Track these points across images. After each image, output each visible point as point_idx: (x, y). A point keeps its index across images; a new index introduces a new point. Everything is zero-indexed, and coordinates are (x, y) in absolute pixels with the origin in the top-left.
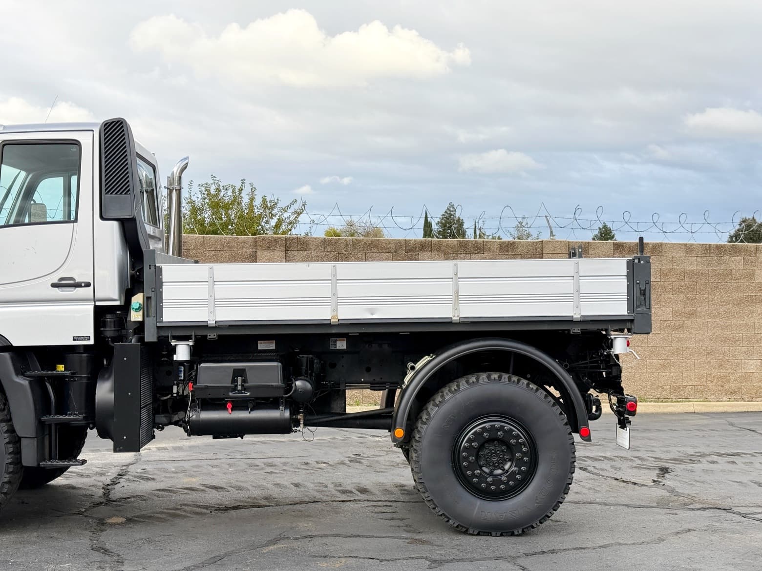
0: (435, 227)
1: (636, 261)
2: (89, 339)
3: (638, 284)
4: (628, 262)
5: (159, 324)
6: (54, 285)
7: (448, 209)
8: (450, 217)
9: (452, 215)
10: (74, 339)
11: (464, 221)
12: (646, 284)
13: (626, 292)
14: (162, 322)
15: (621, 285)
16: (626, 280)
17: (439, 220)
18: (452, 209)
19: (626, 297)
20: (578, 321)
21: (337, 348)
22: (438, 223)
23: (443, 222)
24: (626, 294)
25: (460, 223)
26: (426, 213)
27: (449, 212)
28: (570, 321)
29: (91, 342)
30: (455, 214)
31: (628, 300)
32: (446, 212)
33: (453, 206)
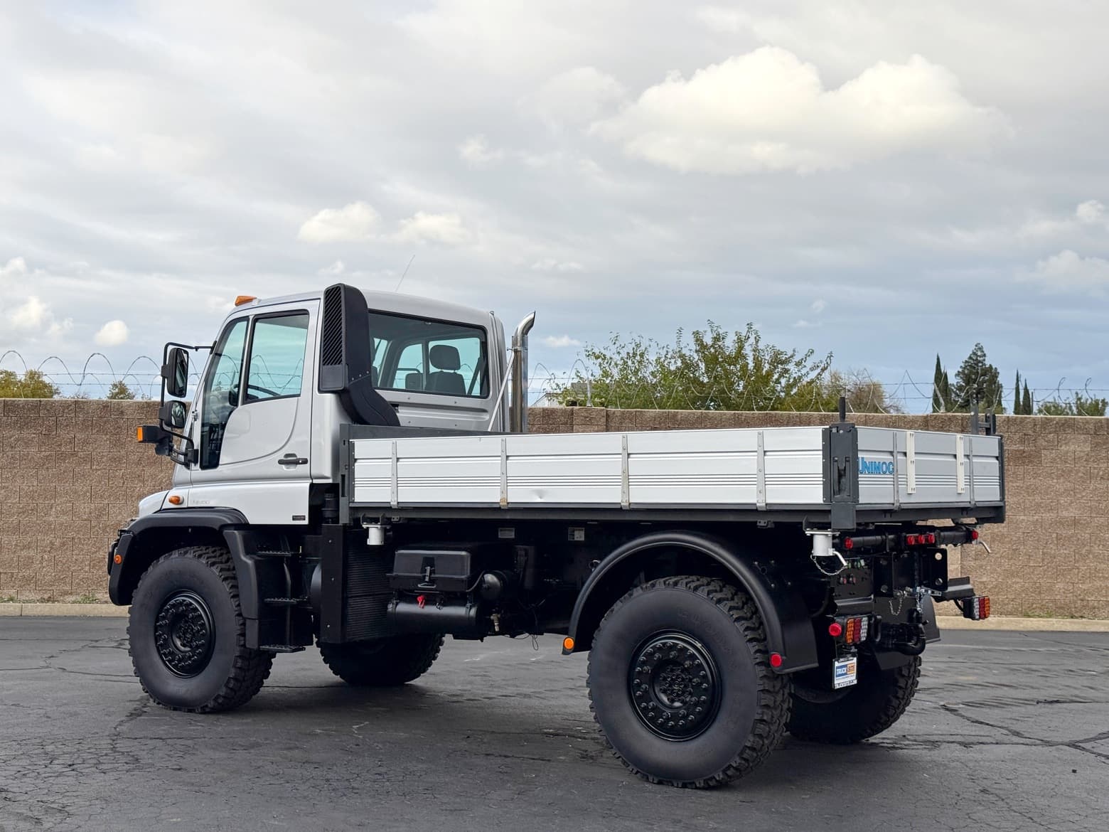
0: (953, 380)
1: (834, 430)
2: (304, 519)
3: (836, 461)
4: (824, 432)
5: (351, 505)
6: (281, 462)
7: (974, 353)
8: (977, 364)
9: (980, 362)
10: (295, 518)
11: (998, 371)
12: (846, 461)
13: (822, 472)
14: (353, 502)
15: (816, 463)
16: (821, 456)
17: (960, 370)
18: (979, 353)
19: (821, 479)
20: (764, 511)
21: (576, 539)
22: (958, 374)
23: (966, 372)
24: (822, 476)
25: (992, 374)
26: (938, 359)
27: (974, 358)
28: (752, 511)
29: (306, 522)
30: (984, 360)
31: (824, 484)
32: (970, 358)
33: (981, 349)
